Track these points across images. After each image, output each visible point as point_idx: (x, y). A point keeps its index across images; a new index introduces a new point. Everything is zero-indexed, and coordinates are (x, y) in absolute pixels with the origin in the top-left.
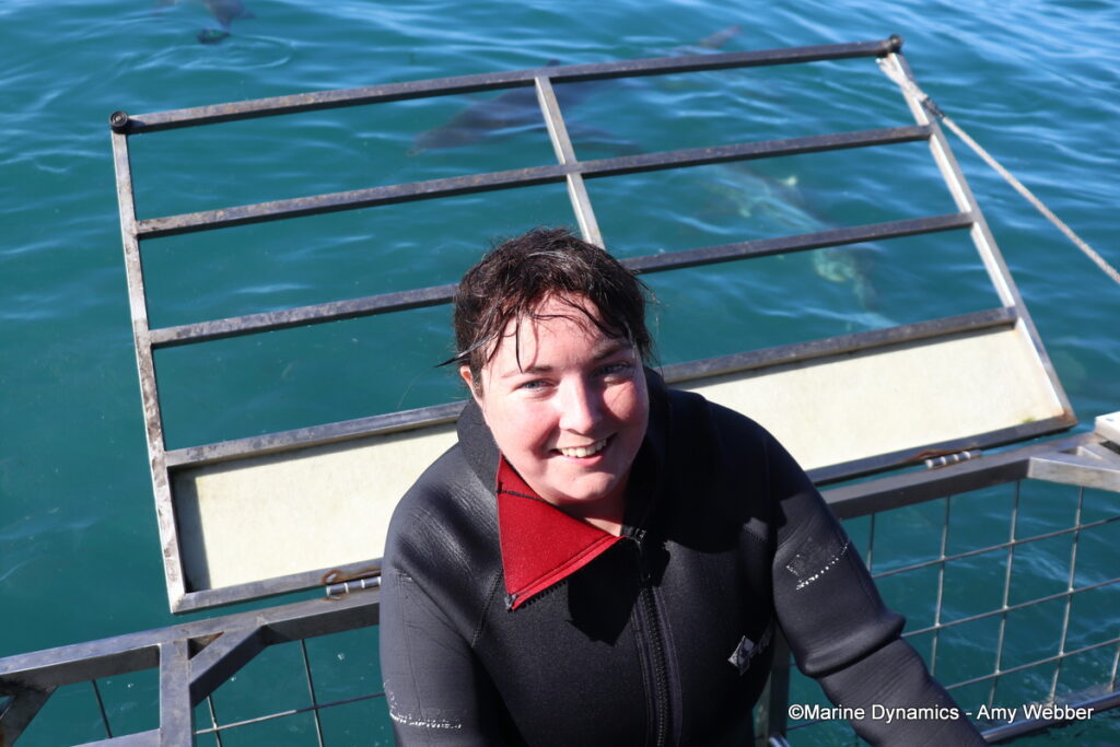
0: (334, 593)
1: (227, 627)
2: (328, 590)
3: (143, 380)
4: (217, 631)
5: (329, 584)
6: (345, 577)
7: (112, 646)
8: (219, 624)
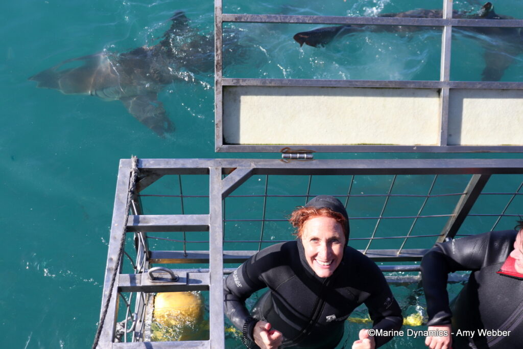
0: (285, 158)
1: (239, 166)
2: (283, 155)
3: (217, 40)
4: (233, 166)
5: (284, 153)
6: (291, 151)
7: (189, 163)
8: (235, 162)
